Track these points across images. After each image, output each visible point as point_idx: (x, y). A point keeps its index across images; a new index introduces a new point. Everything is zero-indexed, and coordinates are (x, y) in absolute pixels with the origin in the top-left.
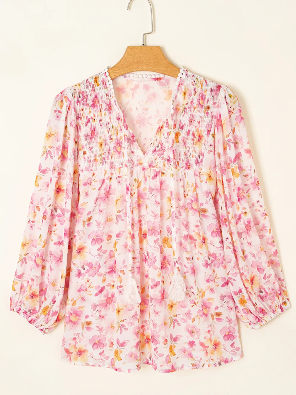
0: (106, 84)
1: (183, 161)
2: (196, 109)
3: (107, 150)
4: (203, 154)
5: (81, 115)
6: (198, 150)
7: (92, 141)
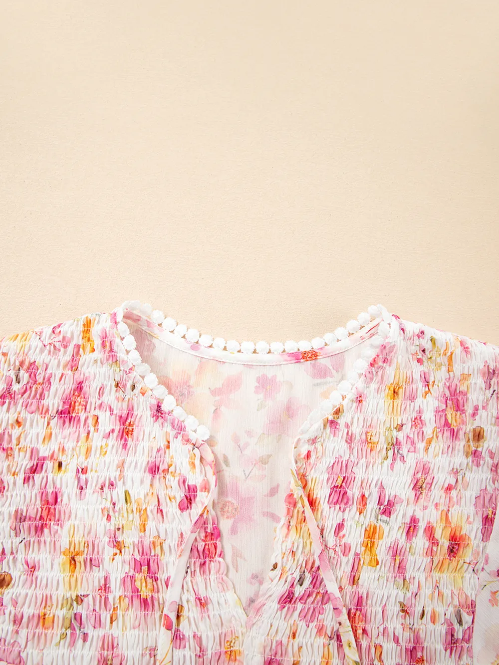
0: (115, 348)
1: (396, 640)
2: (433, 444)
3: (96, 584)
4: (472, 607)
5: (10, 441)
6: (452, 592)
7: (42, 539)
